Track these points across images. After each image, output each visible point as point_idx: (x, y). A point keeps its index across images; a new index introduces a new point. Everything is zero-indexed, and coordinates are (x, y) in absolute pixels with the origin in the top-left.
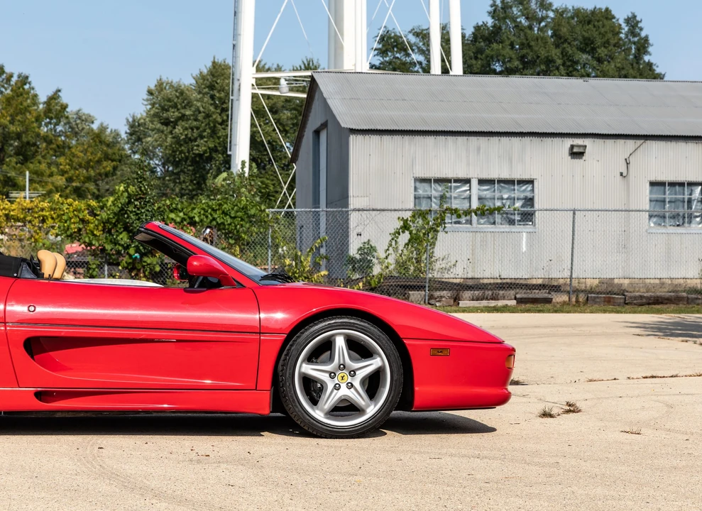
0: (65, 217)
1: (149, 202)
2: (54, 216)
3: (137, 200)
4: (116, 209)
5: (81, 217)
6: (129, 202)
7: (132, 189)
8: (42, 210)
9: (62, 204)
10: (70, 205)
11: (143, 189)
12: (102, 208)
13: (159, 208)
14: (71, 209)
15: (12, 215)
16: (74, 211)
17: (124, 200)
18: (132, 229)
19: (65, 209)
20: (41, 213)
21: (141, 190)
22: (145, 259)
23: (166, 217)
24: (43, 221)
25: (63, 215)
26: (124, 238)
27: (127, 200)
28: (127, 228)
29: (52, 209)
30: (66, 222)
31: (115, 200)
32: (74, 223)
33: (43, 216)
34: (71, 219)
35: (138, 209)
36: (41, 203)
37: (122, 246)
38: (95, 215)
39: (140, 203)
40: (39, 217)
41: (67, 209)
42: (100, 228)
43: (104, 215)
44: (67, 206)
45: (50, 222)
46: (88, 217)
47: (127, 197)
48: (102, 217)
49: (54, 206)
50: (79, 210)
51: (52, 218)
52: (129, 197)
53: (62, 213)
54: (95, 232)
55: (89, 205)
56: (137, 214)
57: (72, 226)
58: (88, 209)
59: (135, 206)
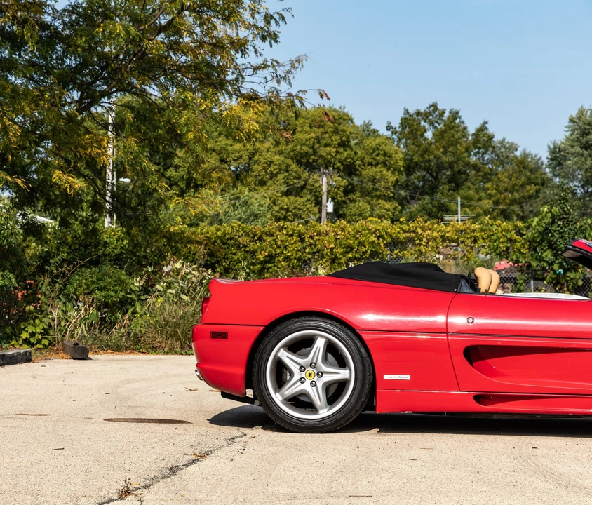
0: (494, 238)
1: (571, 221)
2: (485, 236)
3: (560, 220)
4: (541, 229)
5: (509, 237)
6: (553, 222)
7: (555, 210)
8: (474, 231)
9: (492, 225)
10: (499, 226)
11: (565, 209)
12: (528, 228)
13: (581, 226)
14: (500, 230)
15: (448, 237)
16: (502, 231)
17: (548, 220)
18: (556, 247)
19: (494, 229)
20: (473, 234)
21: (563, 211)
22: (568, 274)
23: (587, 235)
24: (475, 241)
25: (493, 235)
26: (548, 255)
27: (551, 220)
28: (552, 246)
29: (482, 230)
30: (495, 241)
31: (540, 220)
32: (503, 242)
33: (475, 237)
34: (499, 238)
35: (561, 228)
36: (473, 225)
37: (547, 262)
38: (522, 235)
39: (563, 223)
40: (471, 238)
41: (496, 229)
42: (526, 246)
43: (530, 235)
44: (496, 227)
45: (481, 242)
46: (515, 237)
47: (551, 218)
48: (528, 237)
49: (484, 227)
50: (507, 231)
51: (483, 239)
52: (553, 217)
53: (492, 233)
54: (522, 251)
55: (516, 226)
56: (560, 233)
57: (501, 245)
58: (515, 229)
59: (559, 225)
